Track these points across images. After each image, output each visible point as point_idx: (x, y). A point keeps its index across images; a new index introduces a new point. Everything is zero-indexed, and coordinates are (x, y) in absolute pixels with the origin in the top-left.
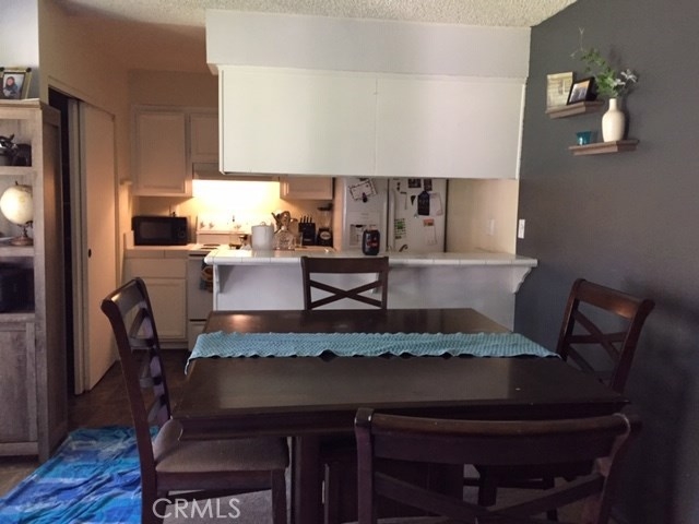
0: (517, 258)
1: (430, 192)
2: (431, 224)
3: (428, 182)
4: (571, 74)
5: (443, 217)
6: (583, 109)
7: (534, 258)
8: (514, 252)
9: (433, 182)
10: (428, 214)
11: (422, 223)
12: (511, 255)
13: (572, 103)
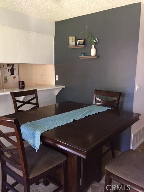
0: (56, 86)
1: (14, 68)
2: (15, 78)
3: (13, 65)
4: (75, 37)
5: (18, 76)
6: (83, 47)
7: (63, 85)
8: (55, 84)
9: (14, 65)
10: (14, 75)
11: (12, 78)
12: (54, 85)
13: (78, 45)
